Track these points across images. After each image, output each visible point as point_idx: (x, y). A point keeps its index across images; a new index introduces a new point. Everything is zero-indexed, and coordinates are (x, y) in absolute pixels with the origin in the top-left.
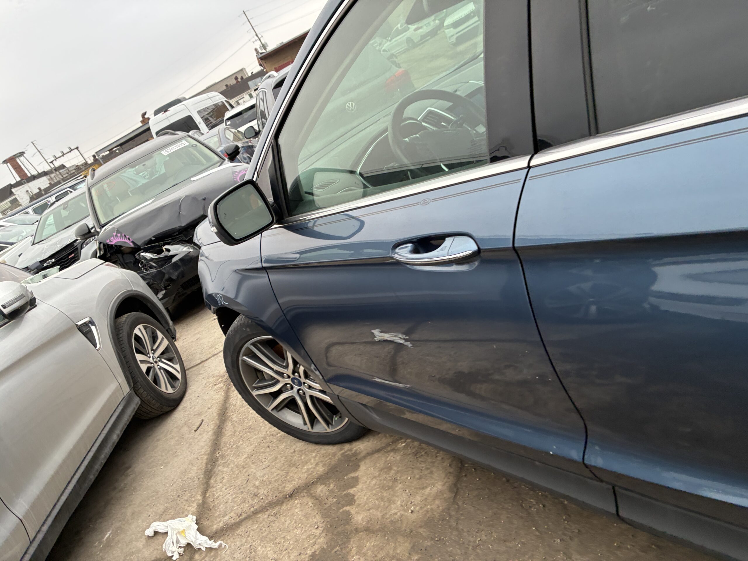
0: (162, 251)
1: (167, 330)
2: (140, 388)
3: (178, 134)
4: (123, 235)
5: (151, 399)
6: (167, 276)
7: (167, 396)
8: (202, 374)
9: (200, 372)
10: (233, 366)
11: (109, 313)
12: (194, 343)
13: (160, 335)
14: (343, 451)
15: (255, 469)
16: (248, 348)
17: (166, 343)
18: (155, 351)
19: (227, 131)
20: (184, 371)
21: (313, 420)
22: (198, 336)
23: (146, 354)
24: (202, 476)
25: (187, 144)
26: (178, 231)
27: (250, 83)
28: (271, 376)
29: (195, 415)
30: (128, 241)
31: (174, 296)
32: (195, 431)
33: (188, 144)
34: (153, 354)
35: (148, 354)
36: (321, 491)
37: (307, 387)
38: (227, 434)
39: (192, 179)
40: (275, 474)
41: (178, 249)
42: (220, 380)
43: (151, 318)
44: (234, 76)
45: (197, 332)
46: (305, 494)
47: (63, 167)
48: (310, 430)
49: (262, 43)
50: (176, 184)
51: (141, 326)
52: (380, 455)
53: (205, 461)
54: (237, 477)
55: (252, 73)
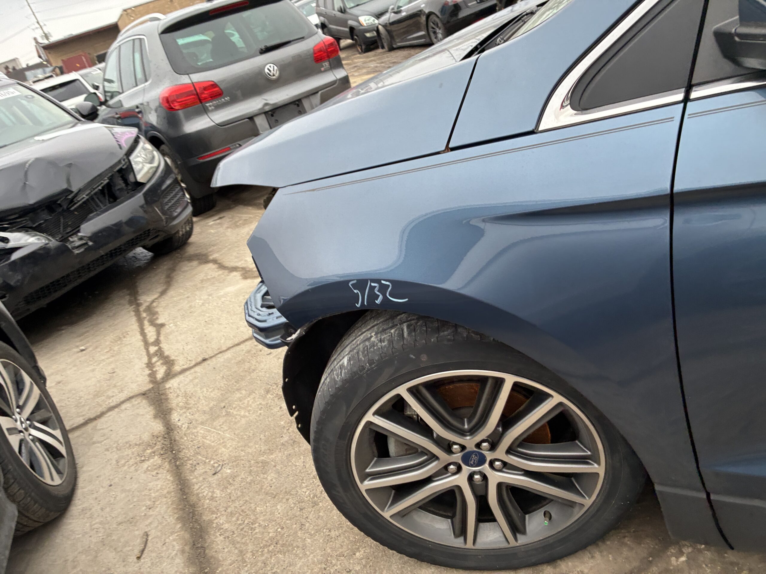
2: (13, 483)
5: (32, 503)
7: (53, 491)
16: (395, 398)
18: (21, 408)
20: (67, 440)
23: (11, 414)
25: (17, 93)
27: (28, 74)
33: (20, 93)
34: (19, 413)
35: (14, 415)
38: (225, 559)
39: (37, 138)
41: (20, 239)
42: (149, 451)
43: (8, 347)
48: (470, 544)
55: (28, 64)
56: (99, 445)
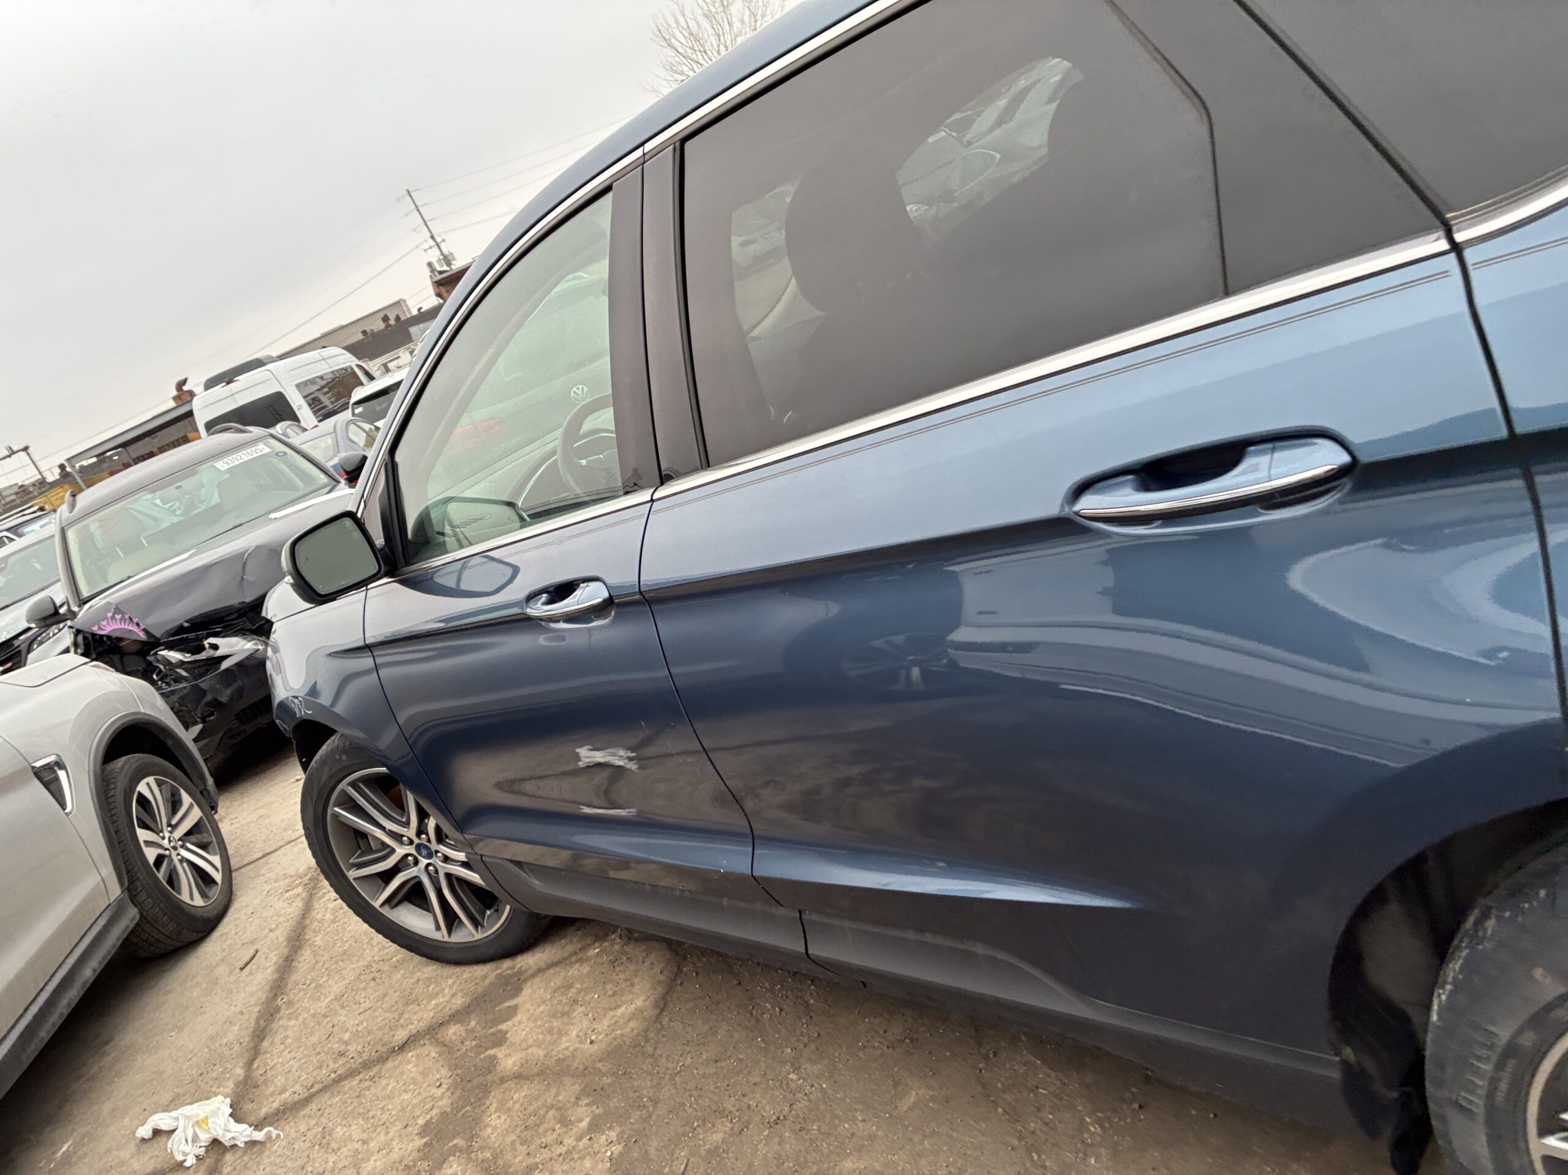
0: (203, 648)
1: (201, 792)
2: (142, 890)
3: (250, 432)
4: (127, 617)
5: (161, 914)
6: (209, 697)
7: (193, 911)
8: (263, 875)
9: (261, 873)
10: (316, 826)
11: (93, 750)
12: (253, 825)
13: (186, 799)
14: (498, 971)
15: (346, 1016)
16: (343, 791)
17: (196, 814)
18: (174, 827)
19: (352, 427)
20: (228, 871)
21: (451, 920)
22: (263, 812)
23: (158, 831)
24: (248, 1039)
25: (267, 450)
26: (237, 611)
28: (383, 844)
29: (243, 944)
30: (135, 629)
31: (220, 735)
32: (242, 969)
33: (269, 450)
34: (171, 832)
35: (162, 831)
36: (454, 1034)
37: (442, 859)
38: (302, 967)
39: (272, 516)
40: (380, 1019)
41: (236, 645)
43: (171, 766)
44: (381, 315)
45: (260, 804)
46: (427, 1042)
48: (446, 939)
49: (442, 254)
50: (242, 524)
51: (150, 780)
52: (557, 969)
53: (255, 1015)
54: (312, 1033)
55: (421, 308)
56: (262, 877)
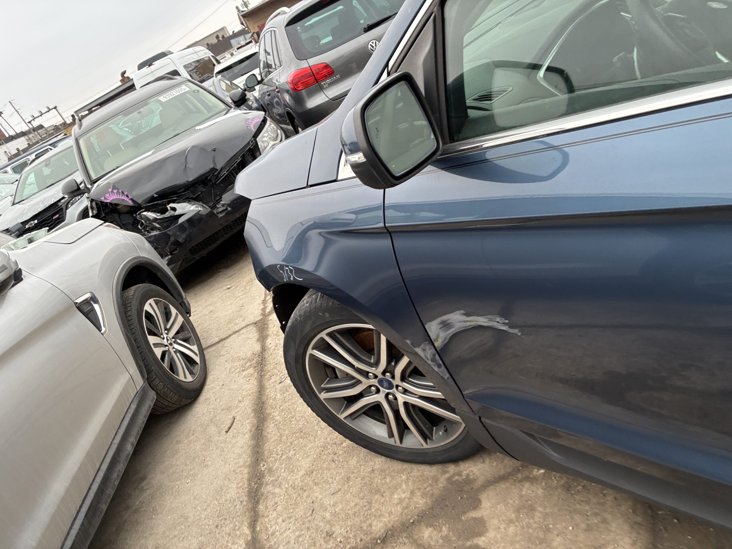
0: (167, 210)
1: (180, 304)
2: (155, 378)
3: (177, 79)
4: (120, 191)
5: (168, 390)
6: (172, 239)
7: (187, 386)
11: (114, 286)
13: (174, 311)
15: (321, 494)
17: (180, 319)
18: (168, 330)
20: (202, 355)
21: (402, 431)
23: (160, 335)
24: (246, 499)
25: (187, 89)
26: (184, 187)
27: (233, 41)
28: (347, 374)
29: (222, 410)
30: (126, 198)
31: (181, 262)
32: (227, 432)
33: (189, 89)
34: (167, 334)
35: (162, 334)
37: (402, 391)
38: (271, 438)
39: (198, 128)
40: (352, 504)
41: (186, 208)
43: (162, 289)
44: (215, 35)
47: (41, 127)
48: (398, 443)
49: (243, 2)
50: (178, 134)
51: (151, 301)
52: (508, 485)
53: (246, 476)
54: (297, 504)
55: (234, 31)
56: (223, 357)
